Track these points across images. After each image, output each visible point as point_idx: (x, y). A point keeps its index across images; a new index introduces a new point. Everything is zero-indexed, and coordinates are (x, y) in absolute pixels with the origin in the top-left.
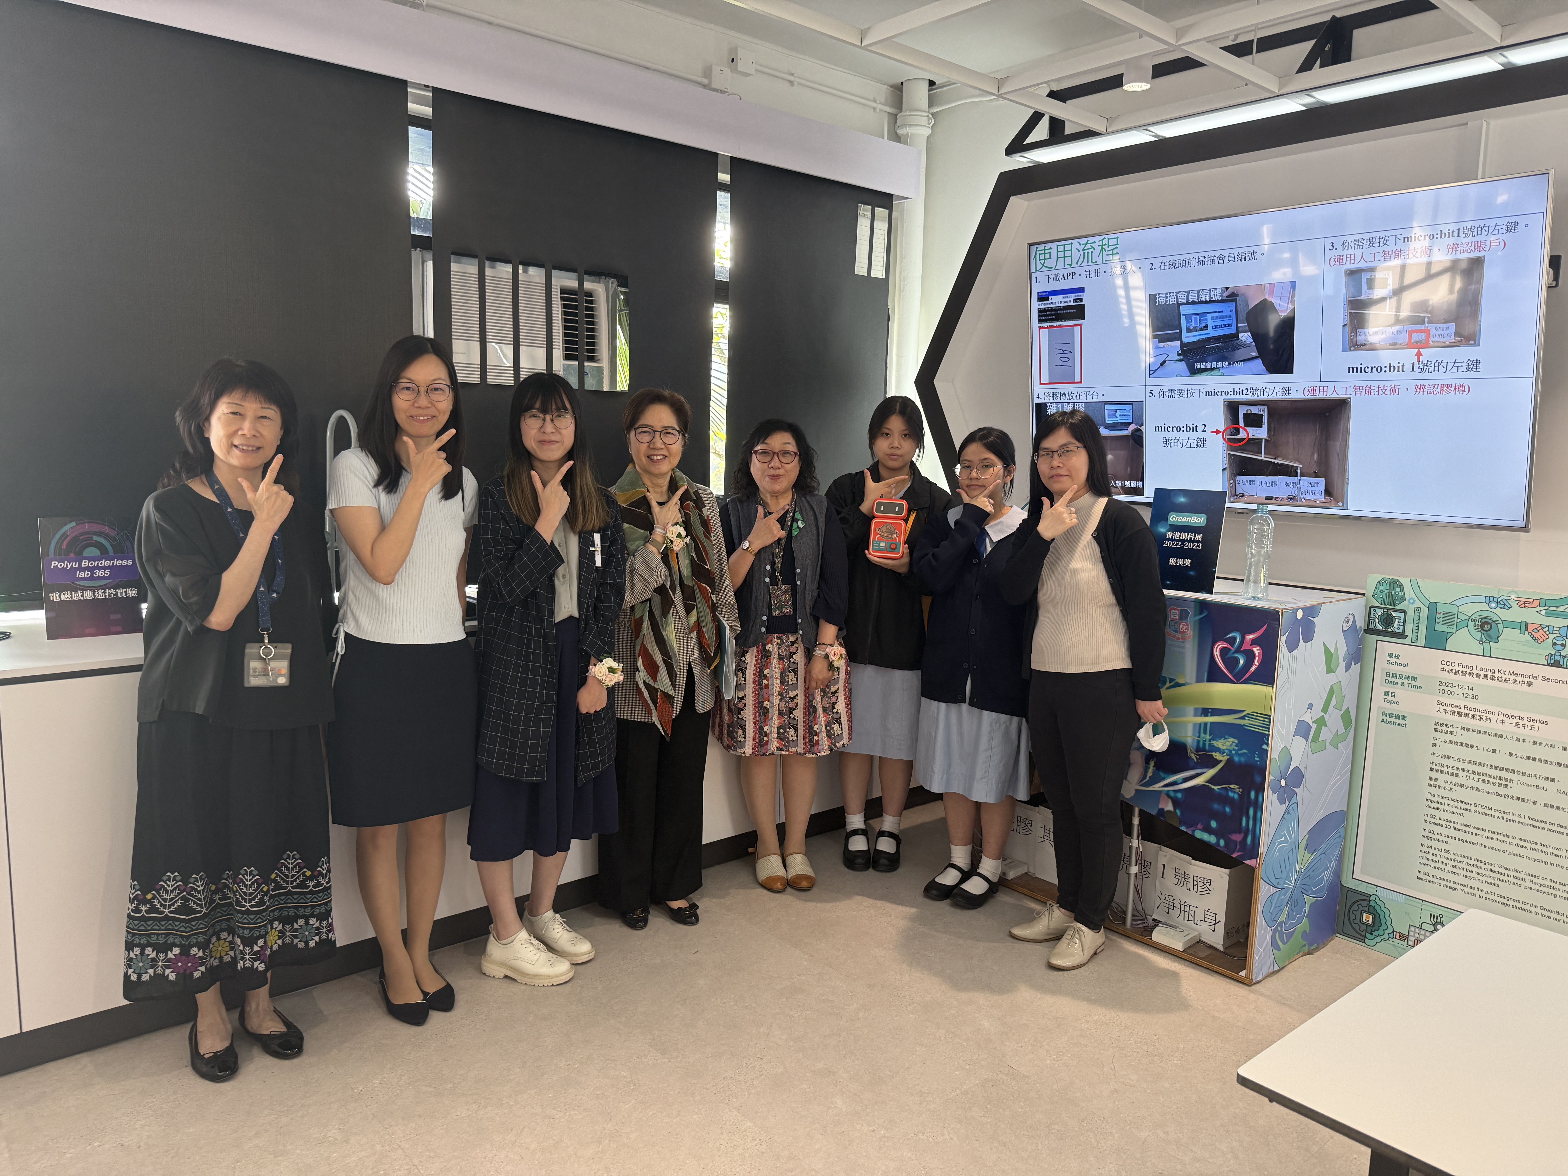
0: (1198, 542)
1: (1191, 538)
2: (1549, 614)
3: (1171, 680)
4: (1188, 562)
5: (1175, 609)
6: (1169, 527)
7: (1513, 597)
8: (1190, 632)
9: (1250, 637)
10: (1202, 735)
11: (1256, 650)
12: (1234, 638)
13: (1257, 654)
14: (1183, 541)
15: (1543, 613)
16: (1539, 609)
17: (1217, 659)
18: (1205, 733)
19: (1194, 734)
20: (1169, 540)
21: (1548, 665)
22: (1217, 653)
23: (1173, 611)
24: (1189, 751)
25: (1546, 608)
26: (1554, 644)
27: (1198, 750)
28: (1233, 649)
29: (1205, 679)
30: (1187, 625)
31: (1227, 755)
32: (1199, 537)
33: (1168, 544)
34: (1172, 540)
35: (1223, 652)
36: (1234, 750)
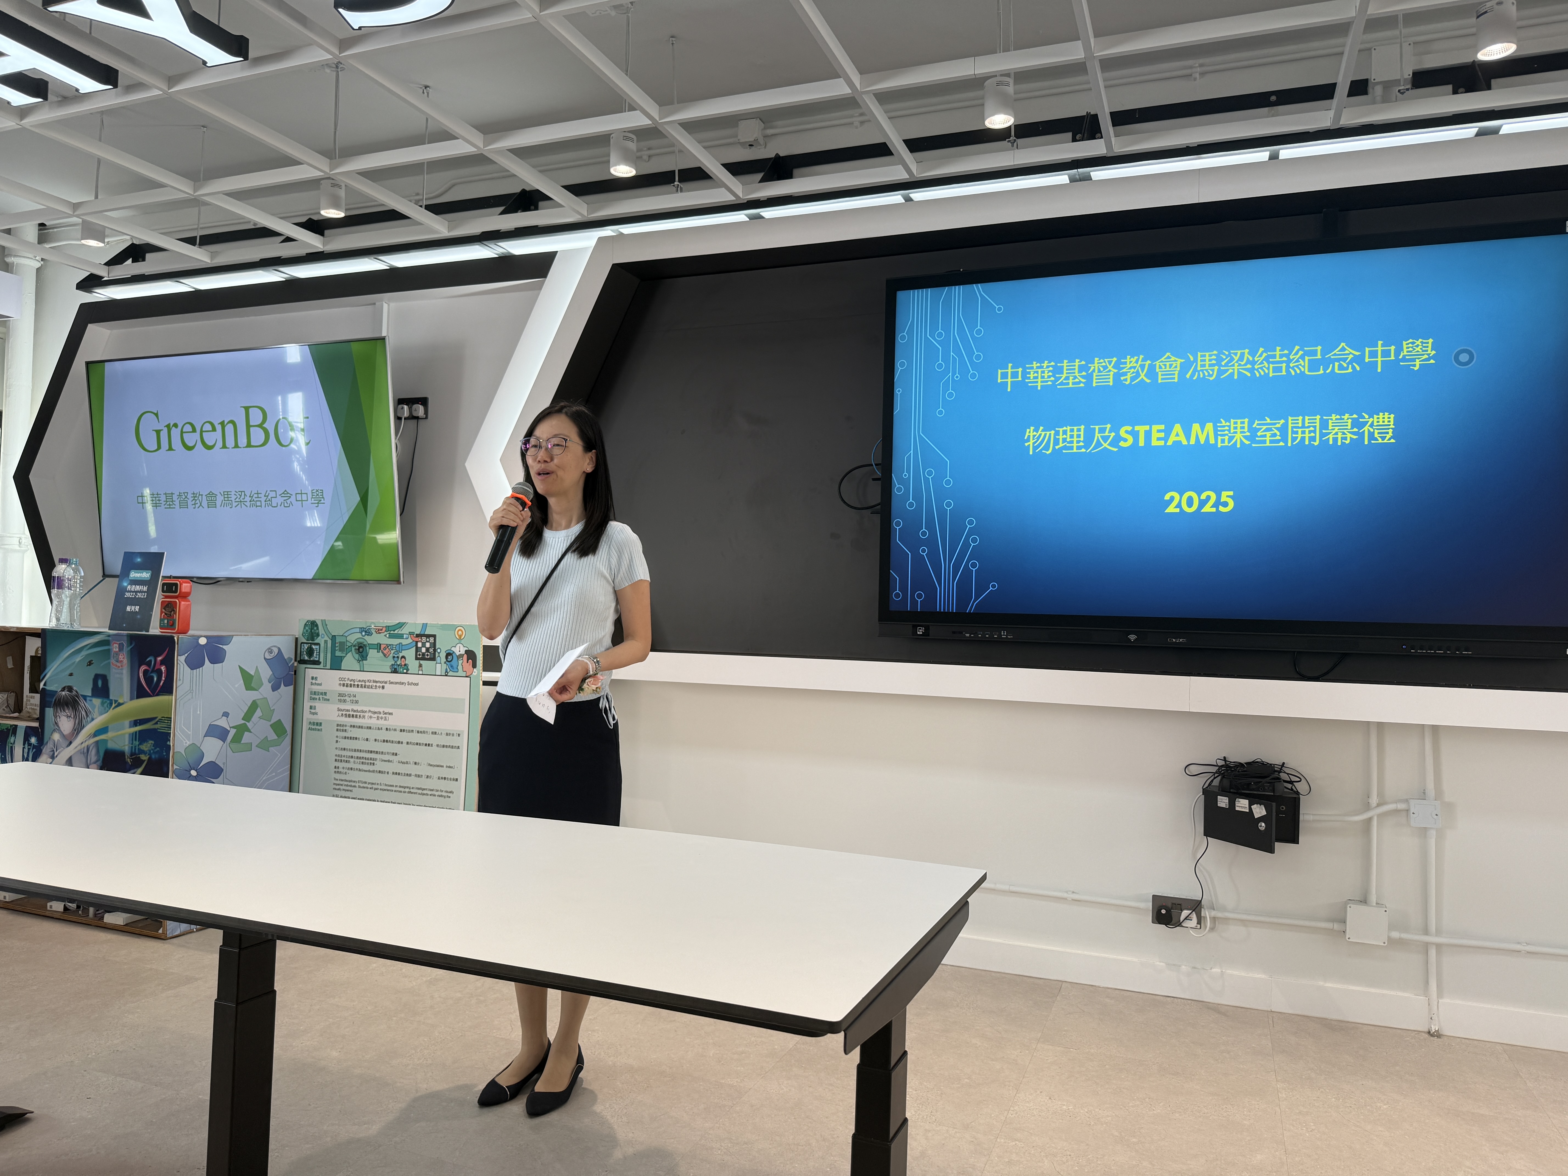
0: (145, 592)
1: (141, 589)
2: (392, 636)
3: (116, 701)
4: (137, 608)
5: (116, 644)
6: (129, 582)
7: (373, 627)
8: (125, 661)
9: (159, 659)
10: (134, 742)
11: (163, 668)
12: (151, 661)
14: (136, 592)
15: (388, 636)
16: (386, 633)
17: (141, 680)
18: (136, 740)
19: (129, 743)
20: (128, 592)
21: (391, 673)
22: (141, 675)
23: (115, 645)
25: (389, 632)
26: (394, 657)
27: (132, 755)
28: (150, 670)
29: (135, 697)
30: (124, 655)
31: (148, 755)
32: (145, 589)
33: (128, 595)
35: (144, 673)
36: (152, 749)
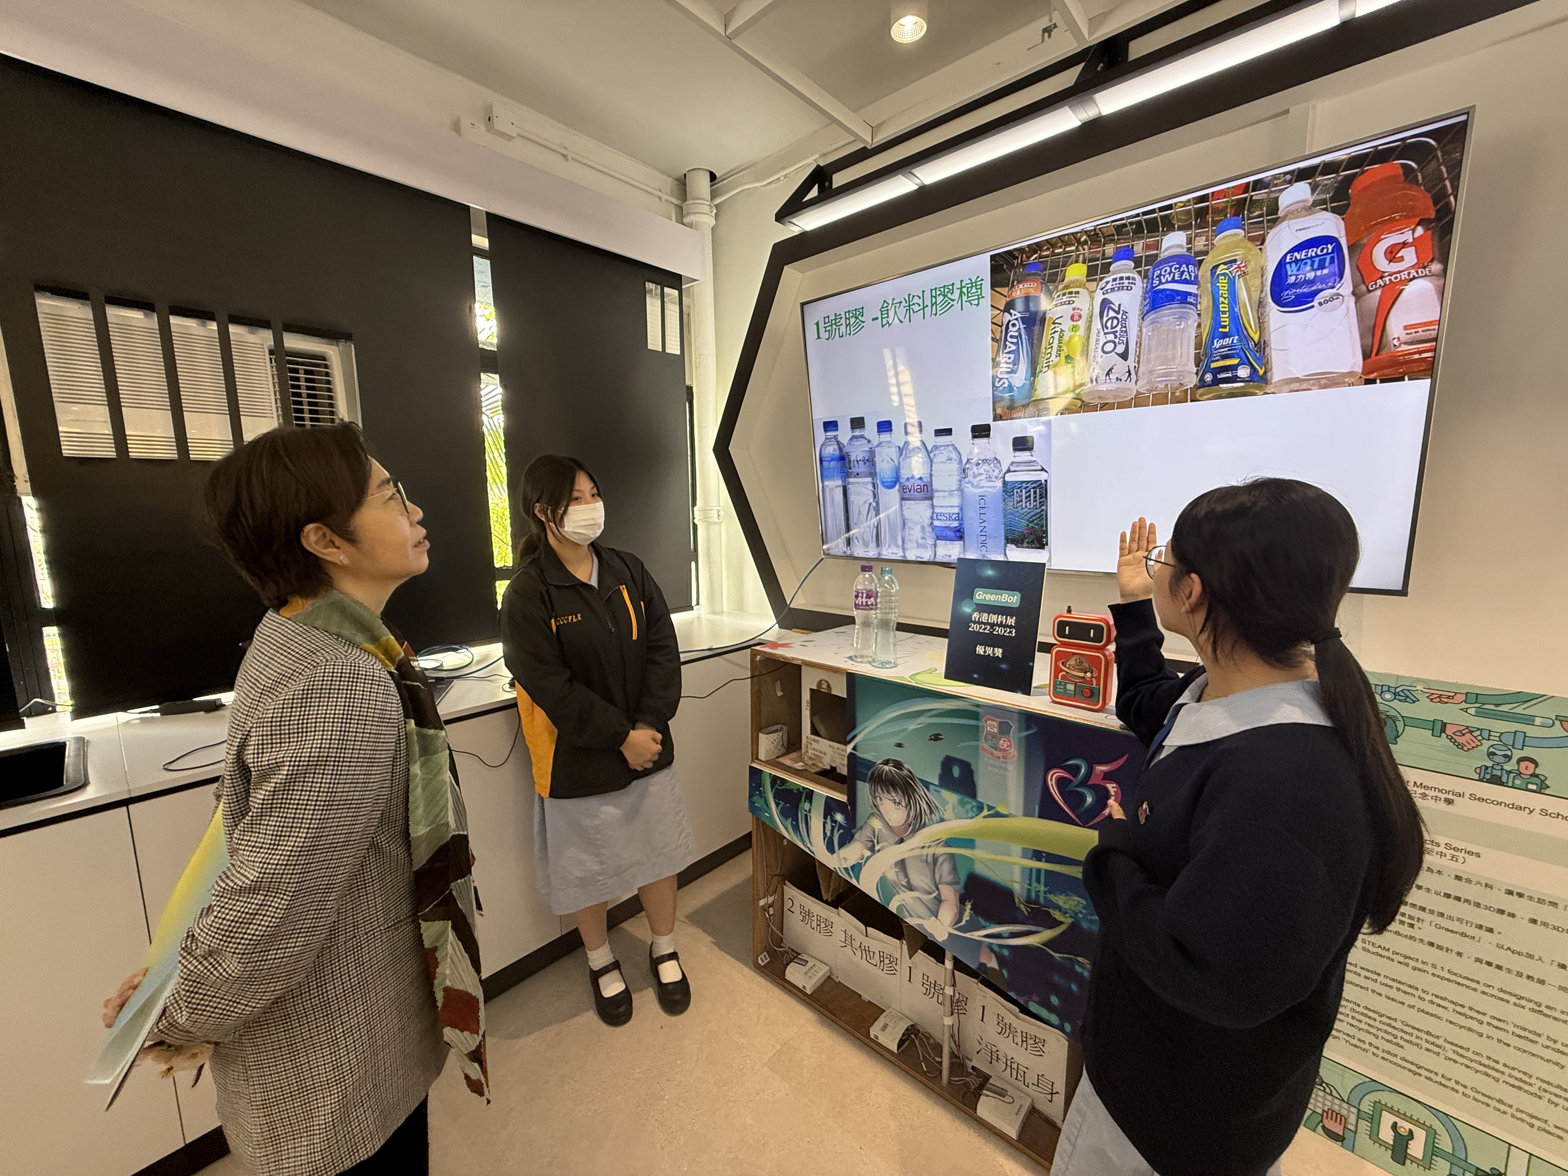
0: (1011, 627)
1: (1002, 622)
2: (1481, 713)
3: (990, 808)
4: (999, 652)
5: (993, 720)
6: (974, 607)
7: (1420, 688)
8: (1013, 752)
9: (1101, 768)
10: (1034, 884)
11: (1112, 787)
12: (1078, 768)
13: (1113, 793)
14: (992, 625)
15: (1472, 711)
16: (1464, 705)
17: (1052, 790)
18: (1038, 881)
19: (1023, 881)
20: (975, 622)
21: (1481, 780)
22: (1052, 784)
23: (989, 722)
24: (1017, 900)
25: (1477, 705)
26: (1491, 755)
27: (1029, 901)
28: (1076, 781)
29: (1037, 814)
30: (1010, 741)
31: (1071, 917)
32: (1011, 621)
33: (974, 627)
34: (980, 623)
35: (1060, 782)
36: (1081, 912)
